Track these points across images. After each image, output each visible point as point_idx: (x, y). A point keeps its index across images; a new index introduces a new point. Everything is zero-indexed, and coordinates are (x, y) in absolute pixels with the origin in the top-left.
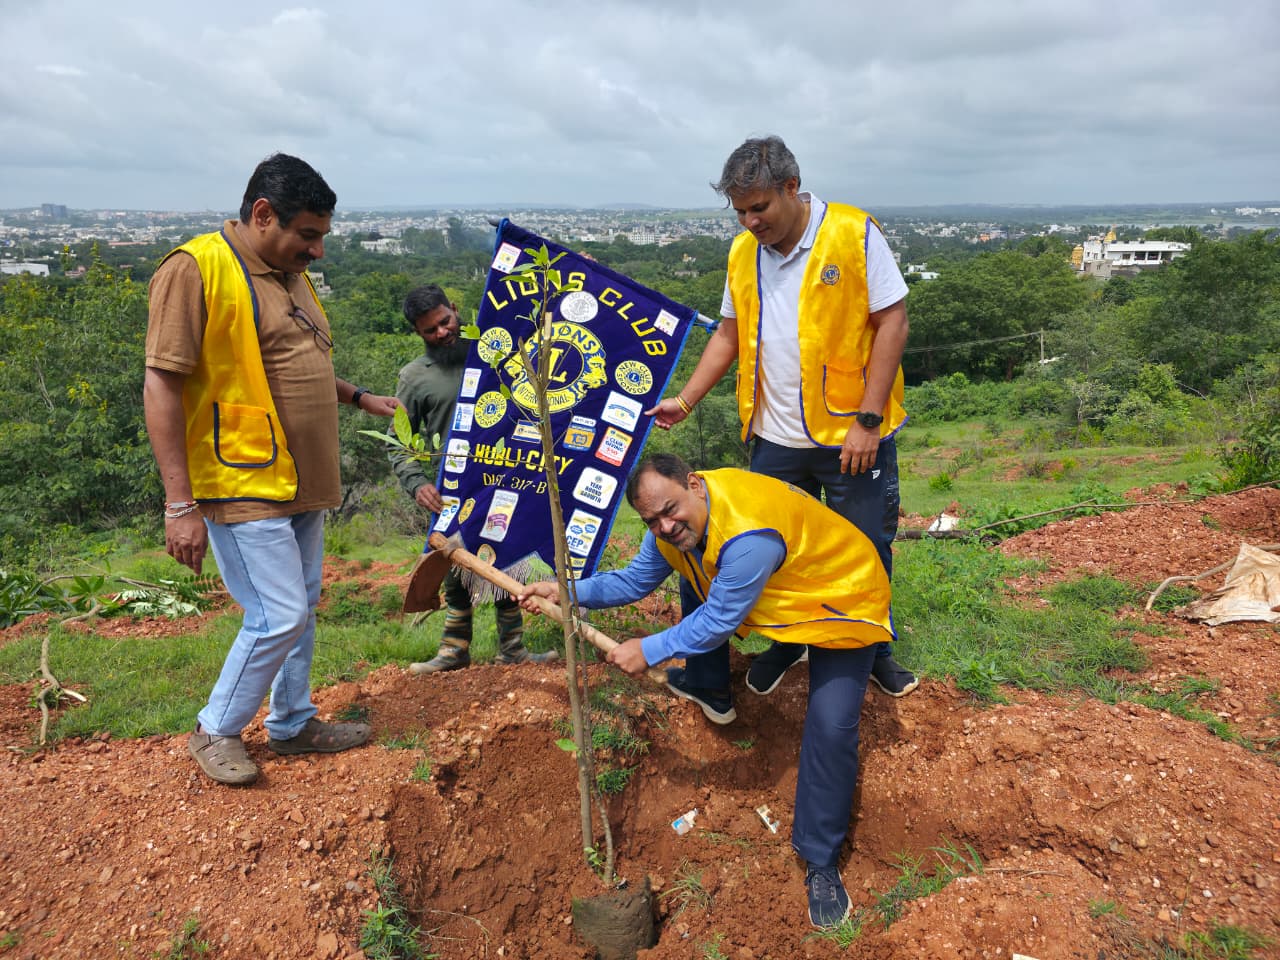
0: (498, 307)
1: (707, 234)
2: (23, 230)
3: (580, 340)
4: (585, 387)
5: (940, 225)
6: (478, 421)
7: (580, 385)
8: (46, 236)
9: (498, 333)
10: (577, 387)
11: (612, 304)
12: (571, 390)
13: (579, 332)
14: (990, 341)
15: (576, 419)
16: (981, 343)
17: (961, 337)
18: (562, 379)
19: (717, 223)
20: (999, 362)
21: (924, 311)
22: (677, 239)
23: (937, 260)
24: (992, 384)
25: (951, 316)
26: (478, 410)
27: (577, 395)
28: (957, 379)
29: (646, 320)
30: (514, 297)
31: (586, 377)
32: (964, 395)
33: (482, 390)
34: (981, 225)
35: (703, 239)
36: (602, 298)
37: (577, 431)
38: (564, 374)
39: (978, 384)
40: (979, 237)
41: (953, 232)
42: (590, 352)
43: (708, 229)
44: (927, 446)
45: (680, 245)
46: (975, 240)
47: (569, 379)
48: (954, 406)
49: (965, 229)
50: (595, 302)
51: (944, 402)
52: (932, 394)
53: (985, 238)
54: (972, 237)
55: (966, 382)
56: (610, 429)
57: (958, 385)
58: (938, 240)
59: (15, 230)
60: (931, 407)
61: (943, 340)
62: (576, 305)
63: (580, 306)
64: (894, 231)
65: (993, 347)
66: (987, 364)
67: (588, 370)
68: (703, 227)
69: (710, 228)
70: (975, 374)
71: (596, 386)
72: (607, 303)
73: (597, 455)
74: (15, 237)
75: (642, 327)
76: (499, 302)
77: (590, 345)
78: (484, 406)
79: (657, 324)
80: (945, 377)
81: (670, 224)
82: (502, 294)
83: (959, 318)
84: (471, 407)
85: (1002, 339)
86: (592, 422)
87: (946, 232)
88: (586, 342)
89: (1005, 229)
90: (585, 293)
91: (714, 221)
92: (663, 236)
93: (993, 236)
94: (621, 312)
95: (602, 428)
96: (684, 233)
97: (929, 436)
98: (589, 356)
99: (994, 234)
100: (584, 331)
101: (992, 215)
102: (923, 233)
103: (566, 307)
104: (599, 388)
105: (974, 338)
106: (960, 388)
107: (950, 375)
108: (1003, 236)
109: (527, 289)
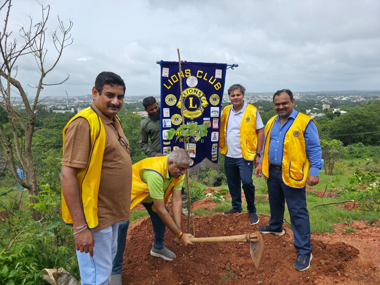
0: (168, 88)
1: (265, 100)
2: (83, 101)
3: (197, 93)
4: (203, 108)
5: (342, 96)
6: (173, 123)
7: (202, 107)
8: (88, 103)
9: (171, 96)
10: (201, 108)
11: (201, 77)
12: (200, 110)
13: (195, 90)
14: (370, 133)
15: (204, 119)
16: (367, 133)
17: (360, 131)
18: (196, 107)
19: (268, 97)
20: (372, 139)
21: (347, 123)
22: (257, 101)
23: (343, 107)
24: (372, 146)
25: (356, 124)
26: (172, 120)
27: (202, 111)
28: (360, 145)
29: (212, 77)
30: (172, 84)
31: (203, 104)
32: (363, 150)
33: (171, 114)
34: (356, 96)
35: (264, 101)
36: (197, 76)
37: (205, 123)
38: (196, 105)
39: (367, 146)
40: (356, 100)
41: (347, 99)
42: (200, 96)
43: (265, 98)
44: (352, 166)
45: (258, 103)
46: (355, 101)
47: (198, 106)
48: (360, 153)
49: (351, 97)
50: (196, 78)
51: (356, 152)
52: (351, 149)
53: (358, 101)
54: (354, 100)
55: (363, 146)
56: (214, 119)
57: (360, 146)
58: (342, 101)
59: (81, 101)
60: (351, 153)
61: (354, 132)
62: (191, 81)
63: (192, 81)
64: (326, 98)
65: (372, 135)
66: (368, 140)
67: (202, 102)
68: (264, 98)
69: (266, 98)
70: (365, 143)
71: (206, 106)
72: (199, 77)
73: (213, 128)
74: (80, 103)
75: (212, 81)
76: (168, 87)
77: (199, 93)
78: (174, 119)
79: (216, 77)
80: (355, 144)
81: (254, 97)
82: (168, 84)
83: (360, 125)
84: (170, 120)
85: (375, 132)
86: (209, 119)
87: (344, 99)
88: (198, 93)
89: (365, 98)
90: (192, 76)
91: (267, 96)
92: (252, 101)
93: (361, 100)
94: (204, 78)
95: (212, 119)
96: (258, 99)
97: (353, 163)
98: (201, 97)
99: (362, 99)
100: (197, 90)
101: (359, 93)
102: (336, 99)
103: (188, 82)
104: (207, 107)
105: (364, 131)
106: (361, 147)
107: (356, 143)
108: (365, 100)
109: (175, 81)
